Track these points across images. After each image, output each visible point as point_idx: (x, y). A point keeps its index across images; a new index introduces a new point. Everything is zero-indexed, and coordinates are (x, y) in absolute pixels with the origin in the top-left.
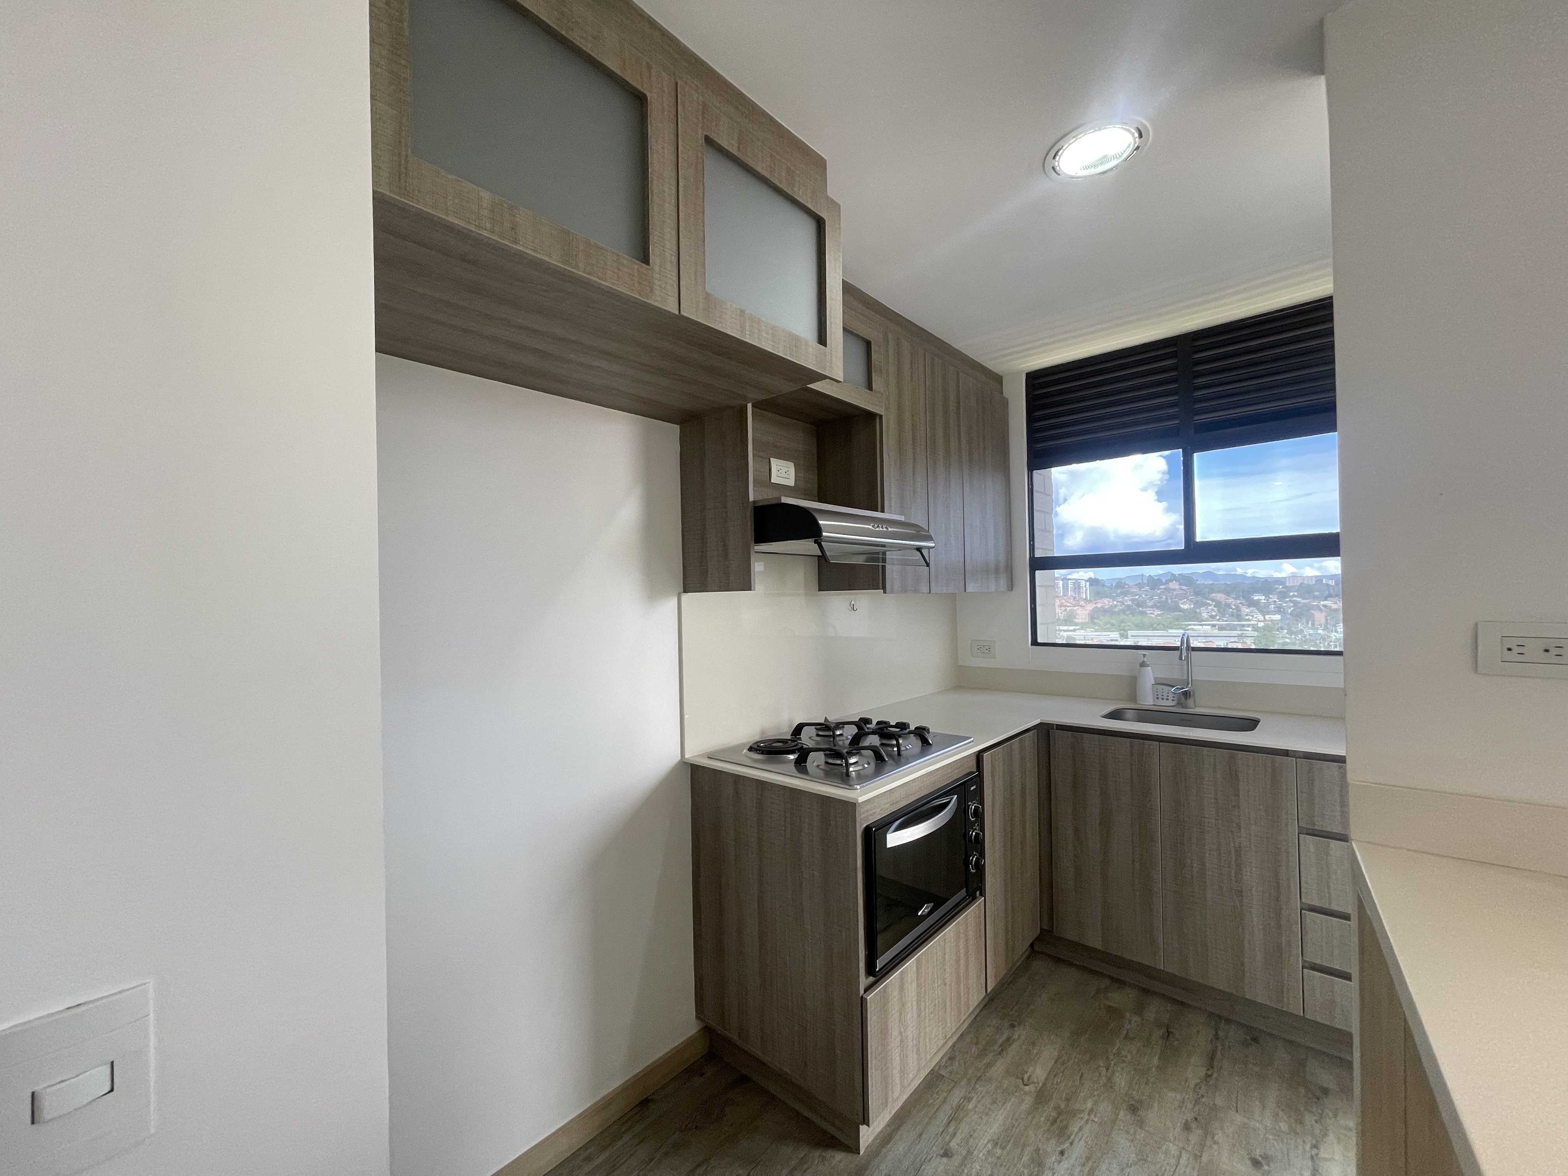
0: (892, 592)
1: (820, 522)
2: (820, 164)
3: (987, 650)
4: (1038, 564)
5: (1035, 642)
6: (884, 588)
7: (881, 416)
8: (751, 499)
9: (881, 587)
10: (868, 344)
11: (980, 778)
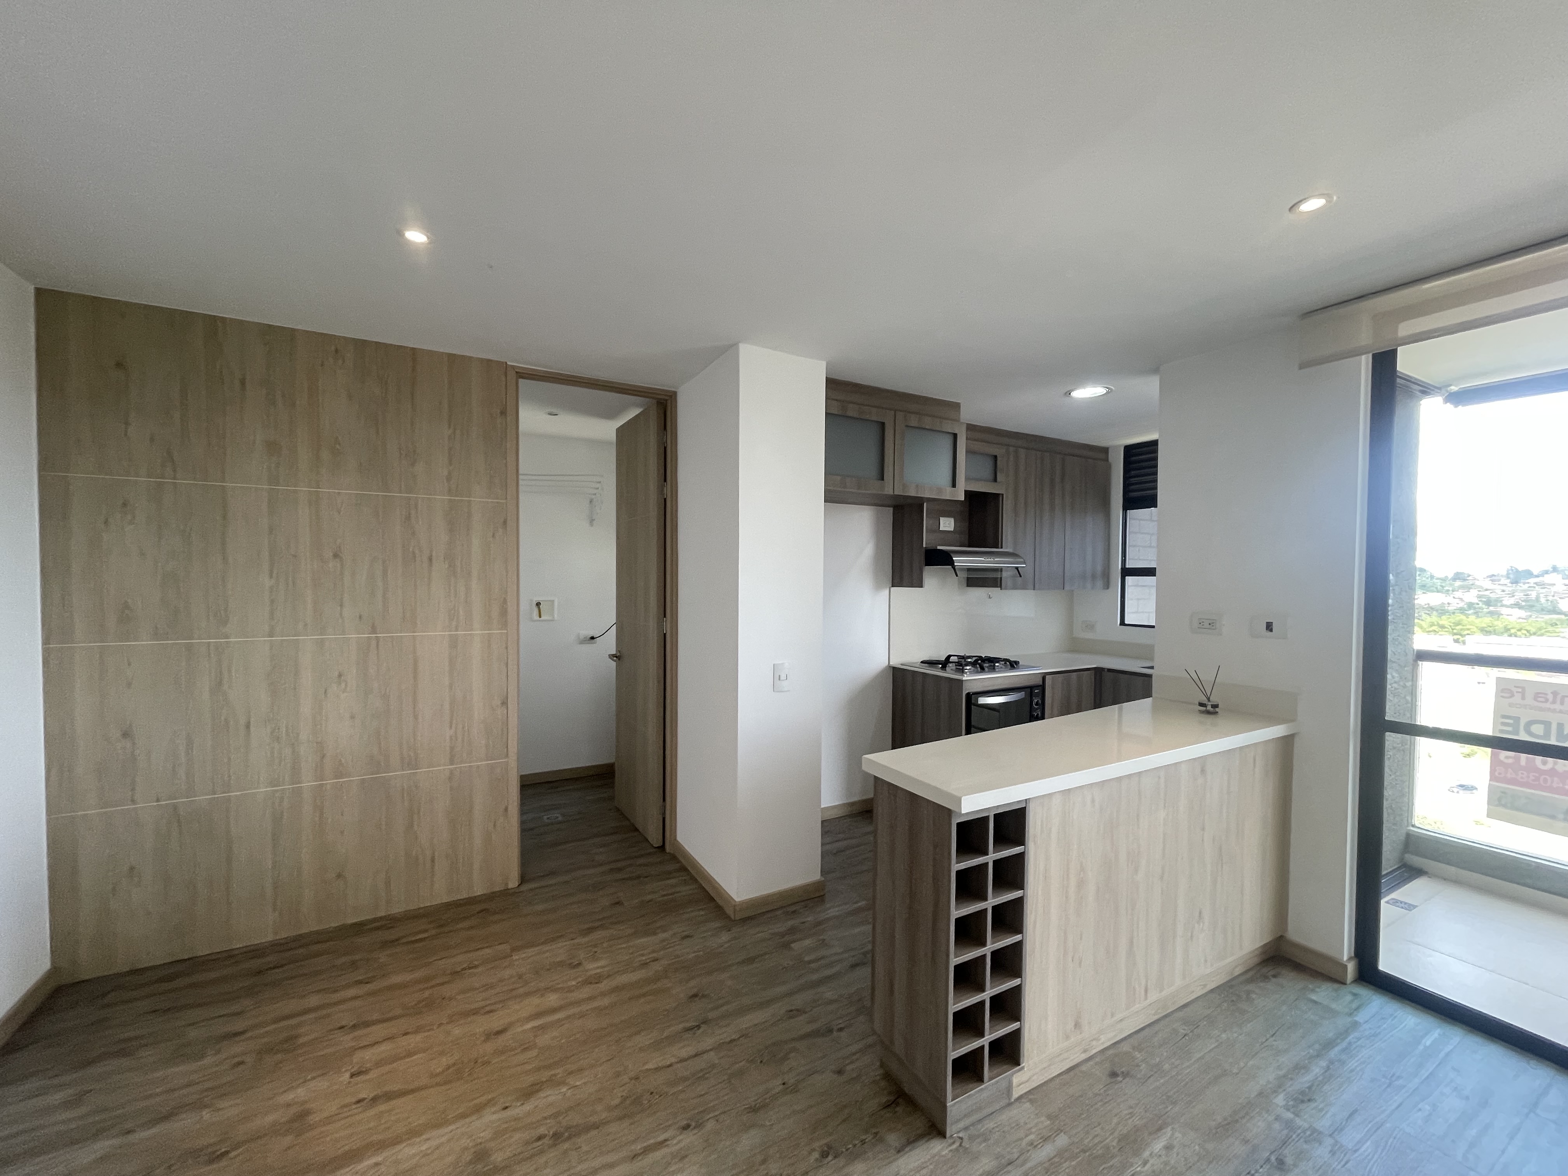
0: (1006, 589)
1: (954, 559)
2: (956, 406)
3: (1090, 627)
4: (1127, 572)
5: (1123, 623)
6: (1001, 587)
7: (1003, 494)
8: (924, 546)
9: (999, 585)
10: (996, 457)
11: (1043, 687)
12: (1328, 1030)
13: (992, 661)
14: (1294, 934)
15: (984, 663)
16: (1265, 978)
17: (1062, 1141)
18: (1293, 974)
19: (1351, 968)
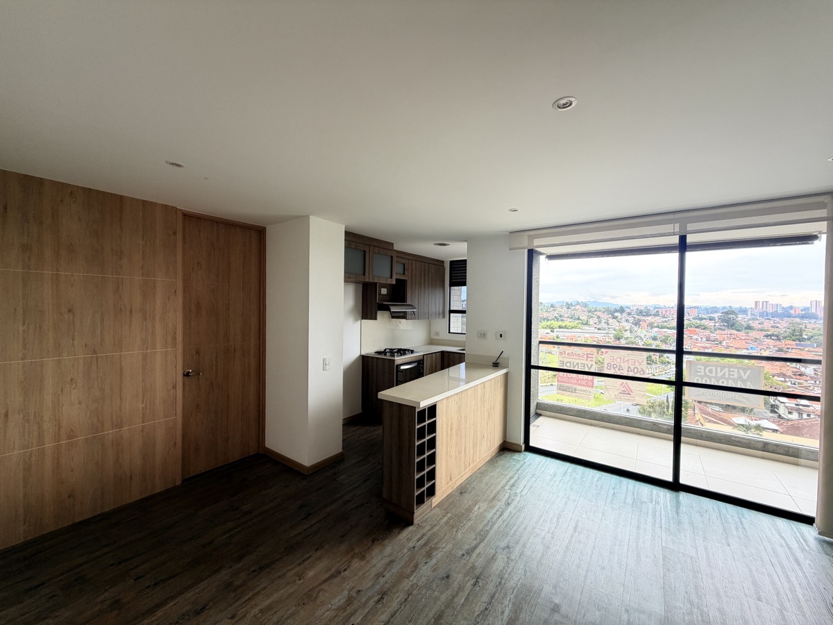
0: (408, 319)
1: (390, 307)
2: (392, 244)
3: (437, 334)
4: (451, 312)
5: (449, 332)
7: (407, 280)
8: (377, 302)
9: (406, 318)
10: (404, 264)
11: (423, 360)
12: (518, 466)
13: (405, 350)
14: (508, 440)
15: (402, 352)
16: (501, 455)
17: (449, 515)
18: (508, 453)
19: (523, 446)
